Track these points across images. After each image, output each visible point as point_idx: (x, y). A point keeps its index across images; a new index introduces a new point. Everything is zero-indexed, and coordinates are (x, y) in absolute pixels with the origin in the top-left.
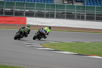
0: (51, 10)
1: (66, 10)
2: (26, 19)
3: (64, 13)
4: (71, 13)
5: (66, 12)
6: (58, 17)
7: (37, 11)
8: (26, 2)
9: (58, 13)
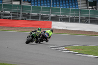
0: (76, 15)
1: (90, 15)
2: (51, 23)
3: (88, 18)
4: (95, 18)
5: (90, 17)
6: (82, 22)
7: (61, 16)
8: (51, 7)
9: (82, 18)
